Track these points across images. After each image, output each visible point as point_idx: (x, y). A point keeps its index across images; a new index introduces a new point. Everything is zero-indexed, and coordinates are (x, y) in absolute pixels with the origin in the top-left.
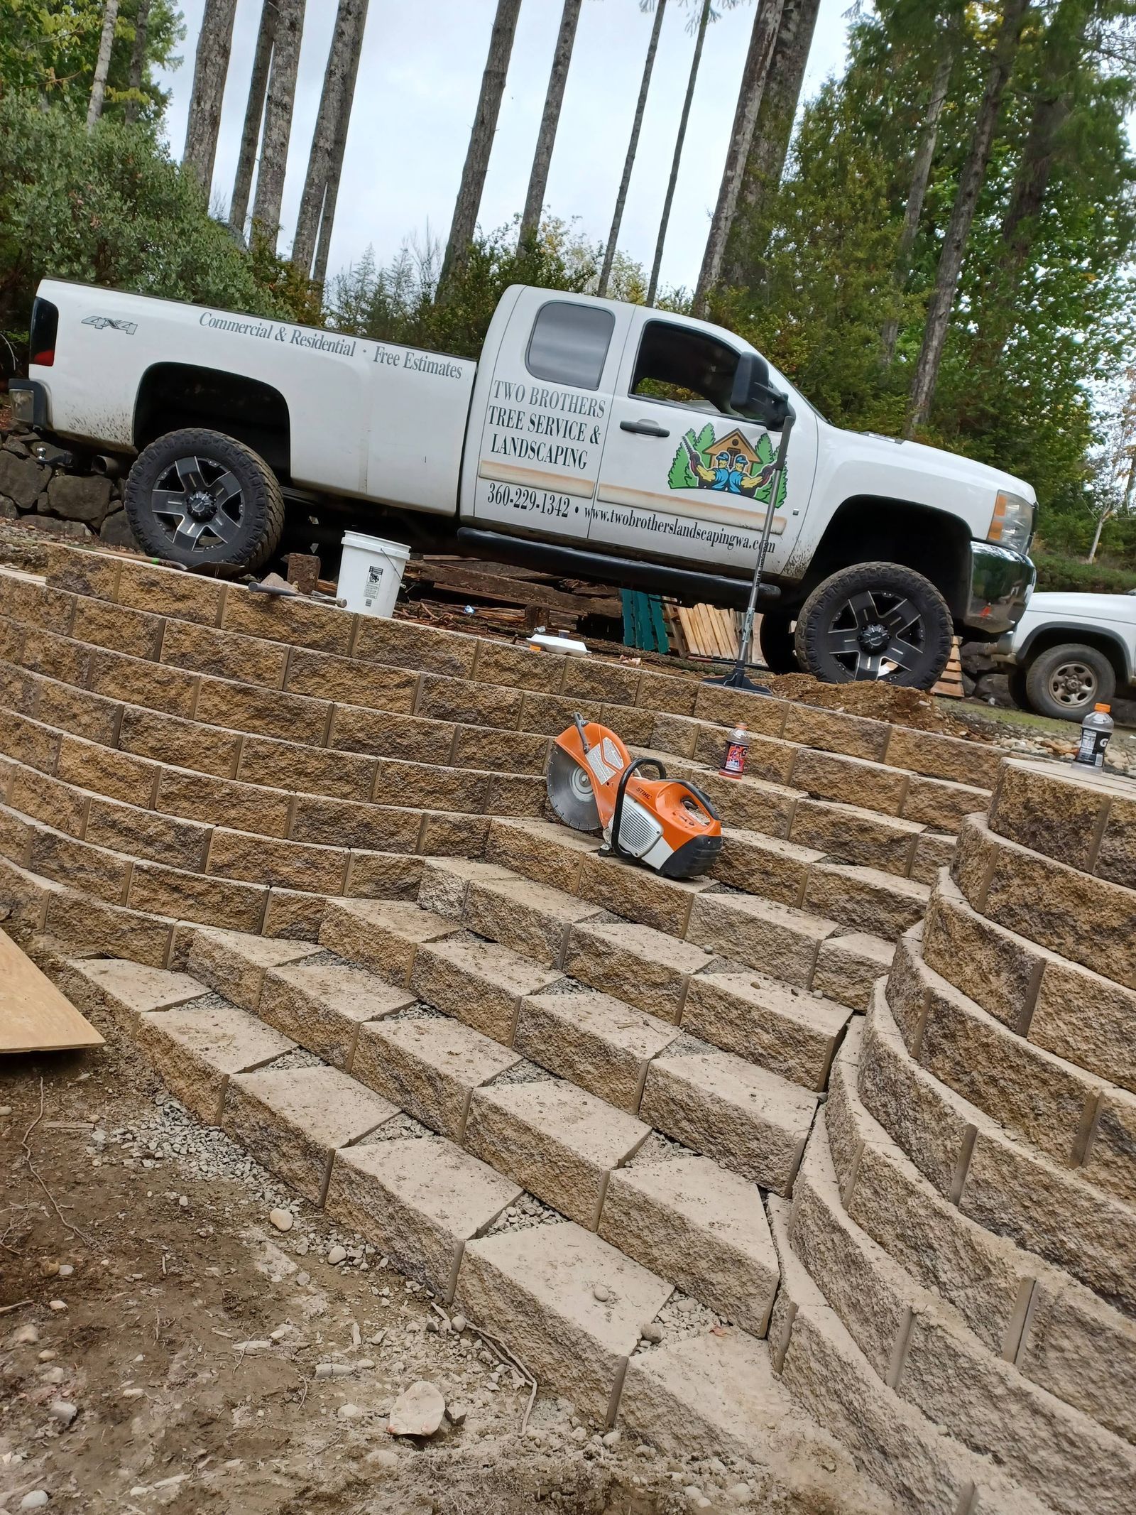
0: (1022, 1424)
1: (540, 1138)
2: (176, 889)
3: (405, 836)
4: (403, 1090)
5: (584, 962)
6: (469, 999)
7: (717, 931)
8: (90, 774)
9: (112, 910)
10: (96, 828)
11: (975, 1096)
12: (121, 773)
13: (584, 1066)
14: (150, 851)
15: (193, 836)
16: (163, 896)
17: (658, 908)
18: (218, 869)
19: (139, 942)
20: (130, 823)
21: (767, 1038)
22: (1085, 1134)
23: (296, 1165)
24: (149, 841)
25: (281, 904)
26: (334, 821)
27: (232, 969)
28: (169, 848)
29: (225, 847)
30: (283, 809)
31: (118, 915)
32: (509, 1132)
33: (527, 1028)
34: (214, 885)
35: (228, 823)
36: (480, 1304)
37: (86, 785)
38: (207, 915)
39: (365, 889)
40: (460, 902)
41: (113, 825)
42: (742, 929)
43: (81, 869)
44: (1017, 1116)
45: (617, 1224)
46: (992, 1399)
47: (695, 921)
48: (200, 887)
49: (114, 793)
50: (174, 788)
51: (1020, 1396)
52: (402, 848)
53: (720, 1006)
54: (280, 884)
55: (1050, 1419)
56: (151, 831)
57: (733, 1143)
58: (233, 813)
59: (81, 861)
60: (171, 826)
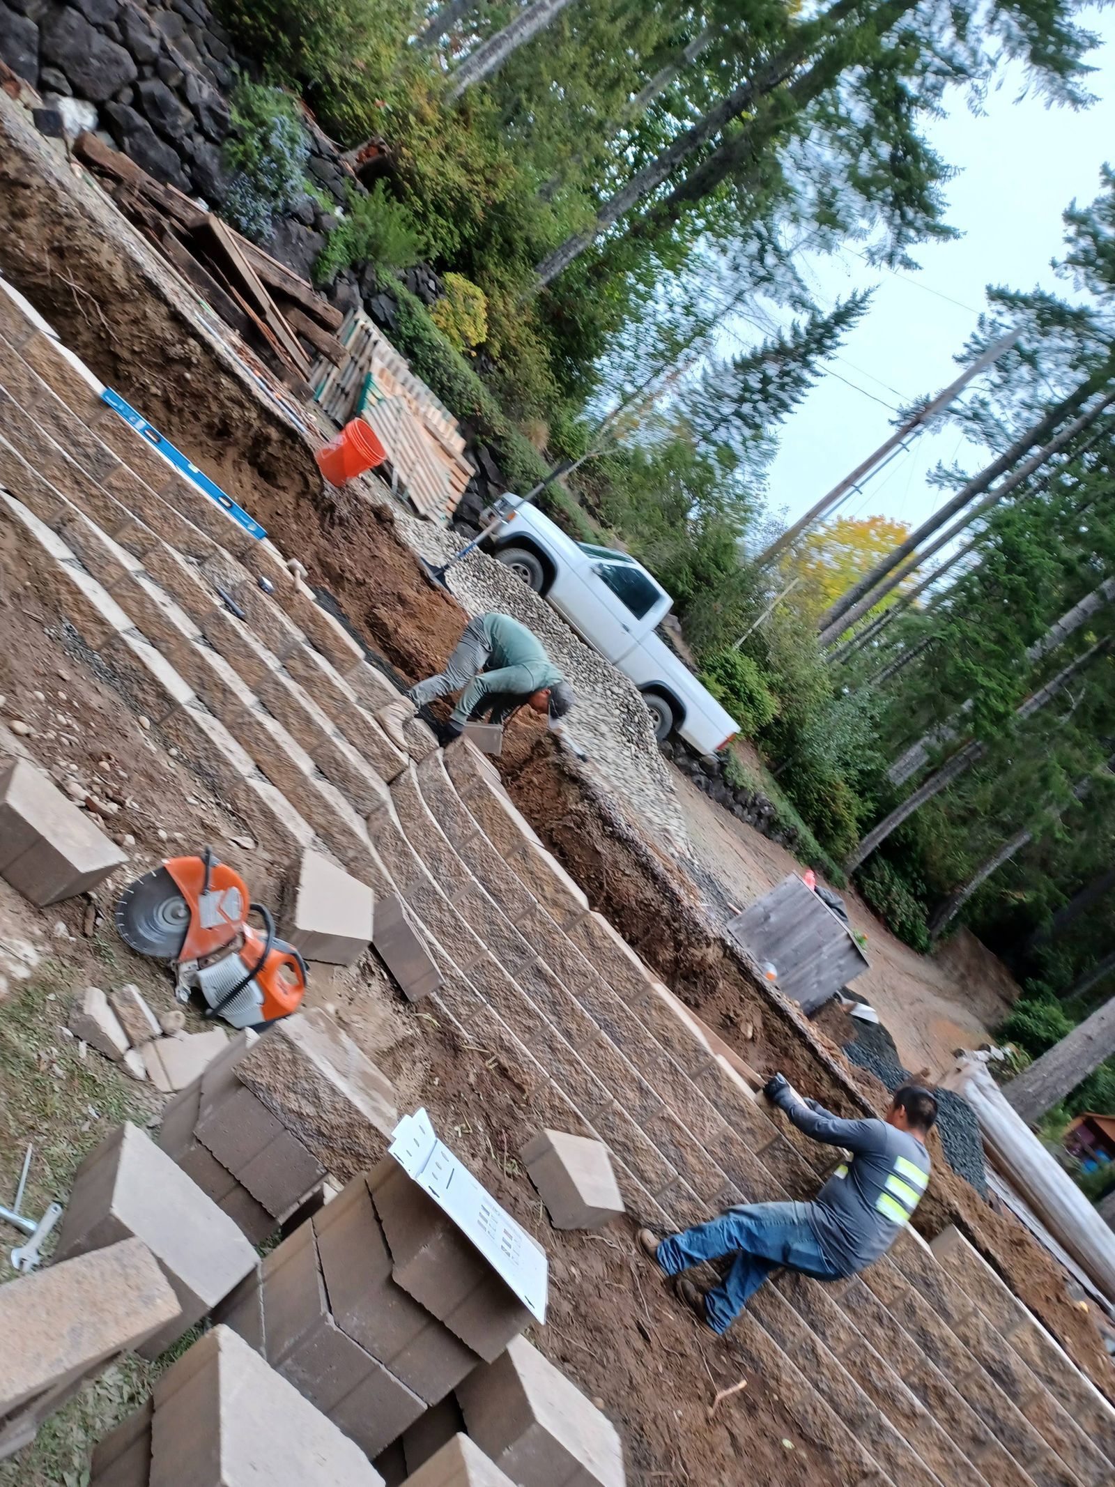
0: (447, 918)
1: (278, 747)
2: (78, 483)
3: (217, 529)
4: (202, 686)
5: (298, 665)
6: (239, 653)
7: (363, 684)
8: (51, 372)
9: (31, 471)
10: (41, 411)
11: (480, 821)
12: (77, 389)
13: (293, 720)
14: (72, 449)
15: (108, 461)
16: (68, 482)
17: (338, 654)
18: (110, 487)
19: (38, 500)
20: (70, 425)
21: (376, 750)
22: (514, 848)
23: (149, 698)
24: (76, 444)
25: (136, 529)
26: (189, 500)
27: (101, 557)
28: (87, 456)
29: (123, 478)
30: (168, 478)
31: (35, 477)
32: (262, 737)
33: (269, 687)
34: (104, 496)
35: (130, 464)
36: (242, 804)
37: (45, 377)
38: (88, 509)
39: (181, 546)
40: (233, 588)
41: (56, 418)
42: (377, 691)
43: (17, 429)
44: (493, 833)
45: (301, 799)
46: (441, 910)
47: (354, 673)
48: (94, 491)
49: (66, 398)
50: (110, 424)
51: (451, 911)
52: (210, 534)
53: (361, 725)
54: (140, 517)
55: (457, 919)
56: (82, 439)
57: (352, 788)
58: (137, 461)
59: (20, 424)
60: (96, 445)
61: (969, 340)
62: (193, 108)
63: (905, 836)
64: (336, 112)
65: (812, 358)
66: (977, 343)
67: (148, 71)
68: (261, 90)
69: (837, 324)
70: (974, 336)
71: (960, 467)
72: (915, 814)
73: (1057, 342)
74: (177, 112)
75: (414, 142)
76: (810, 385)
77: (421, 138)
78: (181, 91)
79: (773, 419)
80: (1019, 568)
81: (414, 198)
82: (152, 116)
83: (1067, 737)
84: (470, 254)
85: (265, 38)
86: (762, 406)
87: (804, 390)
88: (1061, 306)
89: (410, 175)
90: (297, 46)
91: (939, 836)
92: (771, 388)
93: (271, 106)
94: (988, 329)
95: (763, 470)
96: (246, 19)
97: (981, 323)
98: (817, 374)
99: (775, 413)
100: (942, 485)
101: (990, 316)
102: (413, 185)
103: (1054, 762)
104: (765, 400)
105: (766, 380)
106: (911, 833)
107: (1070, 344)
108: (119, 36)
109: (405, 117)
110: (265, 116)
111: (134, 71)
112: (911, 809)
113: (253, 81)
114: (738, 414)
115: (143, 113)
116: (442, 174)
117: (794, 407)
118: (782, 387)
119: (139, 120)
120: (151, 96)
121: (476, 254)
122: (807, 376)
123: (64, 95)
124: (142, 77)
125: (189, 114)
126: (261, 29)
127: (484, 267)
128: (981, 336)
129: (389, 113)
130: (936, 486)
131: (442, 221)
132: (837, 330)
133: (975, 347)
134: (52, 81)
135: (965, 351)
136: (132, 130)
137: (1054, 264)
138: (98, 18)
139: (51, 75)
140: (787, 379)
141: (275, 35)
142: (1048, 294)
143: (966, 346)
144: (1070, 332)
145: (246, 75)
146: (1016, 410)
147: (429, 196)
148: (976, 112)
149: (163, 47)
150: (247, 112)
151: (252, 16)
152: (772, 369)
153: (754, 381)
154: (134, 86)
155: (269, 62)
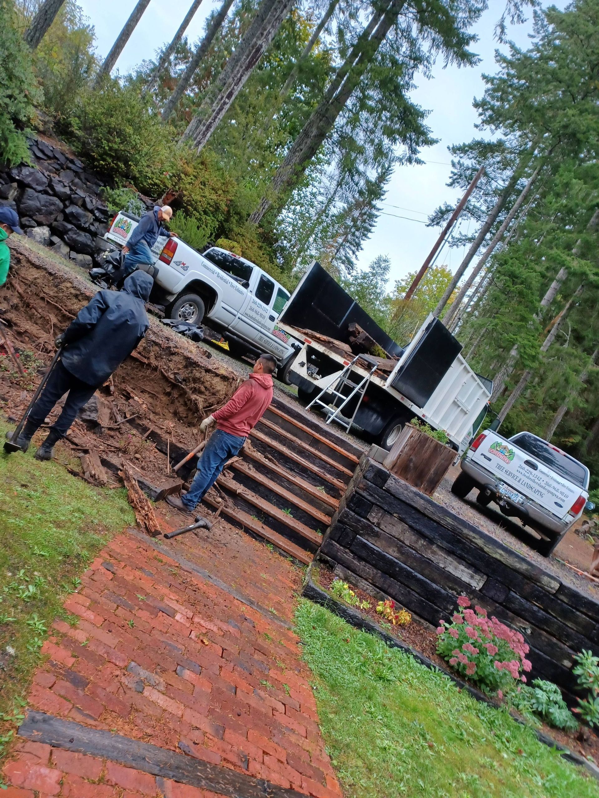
61: (451, 175)
62: (92, 212)
63: (507, 427)
64: (145, 184)
65: (374, 202)
66: (455, 174)
67: (67, 203)
68: (117, 191)
69: (380, 182)
70: (452, 172)
71: (463, 234)
72: (508, 414)
73: (491, 161)
74: (85, 216)
75: (188, 186)
76: (377, 217)
77: (190, 183)
78: (84, 206)
79: (364, 238)
80: (519, 281)
81: (195, 212)
82: (74, 222)
83: (571, 355)
84: (223, 226)
85: (113, 168)
86: (357, 233)
87: (376, 220)
88: (489, 144)
89: (189, 203)
90: (128, 166)
91: (523, 421)
92: (359, 223)
93: (124, 198)
94: (458, 166)
95: (386, 277)
96: (101, 162)
97: (453, 165)
98: (379, 210)
99: (365, 235)
100: (457, 246)
101: (456, 160)
102: (191, 205)
103: (568, 370)
104: (357, 230)
105: (354, 220)
106: (509, 425)
107: (498, 159)
108: (51, 192)
109: (179, 176)
110: (123, 203)
111: (61, 205)
112: (506, 414)
113: (112, 188)
114: (346, 240)
115: (70, 222)
116: (204, 197)
117: (373, 229)
118: (364, 221)
119: (70, 226)
120: (72, 213)
121: (226, 225)
122: (374, 212)
123: (34, 227)
124: (66, 207)
125: (90, 215)
126: (110, 164)
127: (231, 230)
128: (456, 171)
129: (171, 177)
130: (455, 247)
131: (208, 218)
132: (382, 185)
133: (455, 177)
134: (27, 223)
135: (451, 180)
136: (66, 231)
137: (476, 126)
138: (39, 188)
139: (25, 220)
140: (365, 217)
141: (116, 164)
142: (479, 139)
143: (450, 178)
144: (496, 154)
145: (108, 187)
146: (483, 199)
147: (200, 209)
148: (429, 77)
149: (71, 190)
150: (115, 203)
151: (104, 160)
152: (356, 213)
153: (349, 223)
154: (63, 211)
155: (117, 177)
